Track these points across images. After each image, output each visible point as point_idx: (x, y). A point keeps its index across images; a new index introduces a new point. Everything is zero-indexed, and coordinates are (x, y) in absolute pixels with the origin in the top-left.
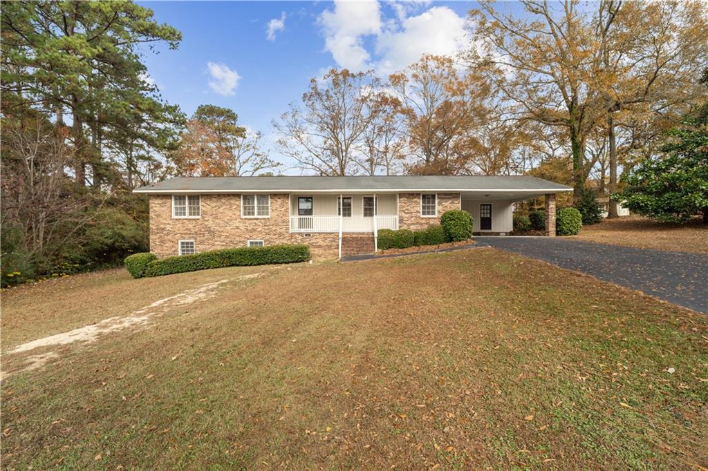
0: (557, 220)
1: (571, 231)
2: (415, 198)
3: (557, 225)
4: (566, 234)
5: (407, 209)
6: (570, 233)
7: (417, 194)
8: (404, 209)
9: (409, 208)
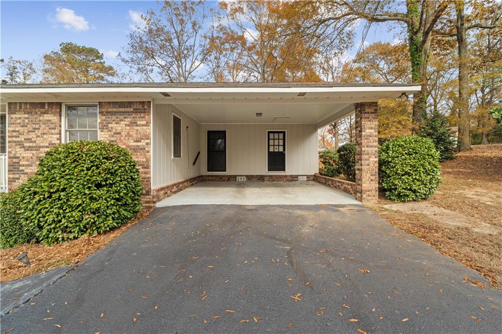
0: (382, 163)
1: (414, 191)
2: (46, 113)
3: (382, 175)
4: (401, 198)
5: (29, 140)
6: (412, 195)
7: (51, 104)
8: (22, 138)
9: (32, 136)
